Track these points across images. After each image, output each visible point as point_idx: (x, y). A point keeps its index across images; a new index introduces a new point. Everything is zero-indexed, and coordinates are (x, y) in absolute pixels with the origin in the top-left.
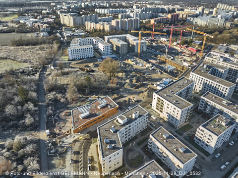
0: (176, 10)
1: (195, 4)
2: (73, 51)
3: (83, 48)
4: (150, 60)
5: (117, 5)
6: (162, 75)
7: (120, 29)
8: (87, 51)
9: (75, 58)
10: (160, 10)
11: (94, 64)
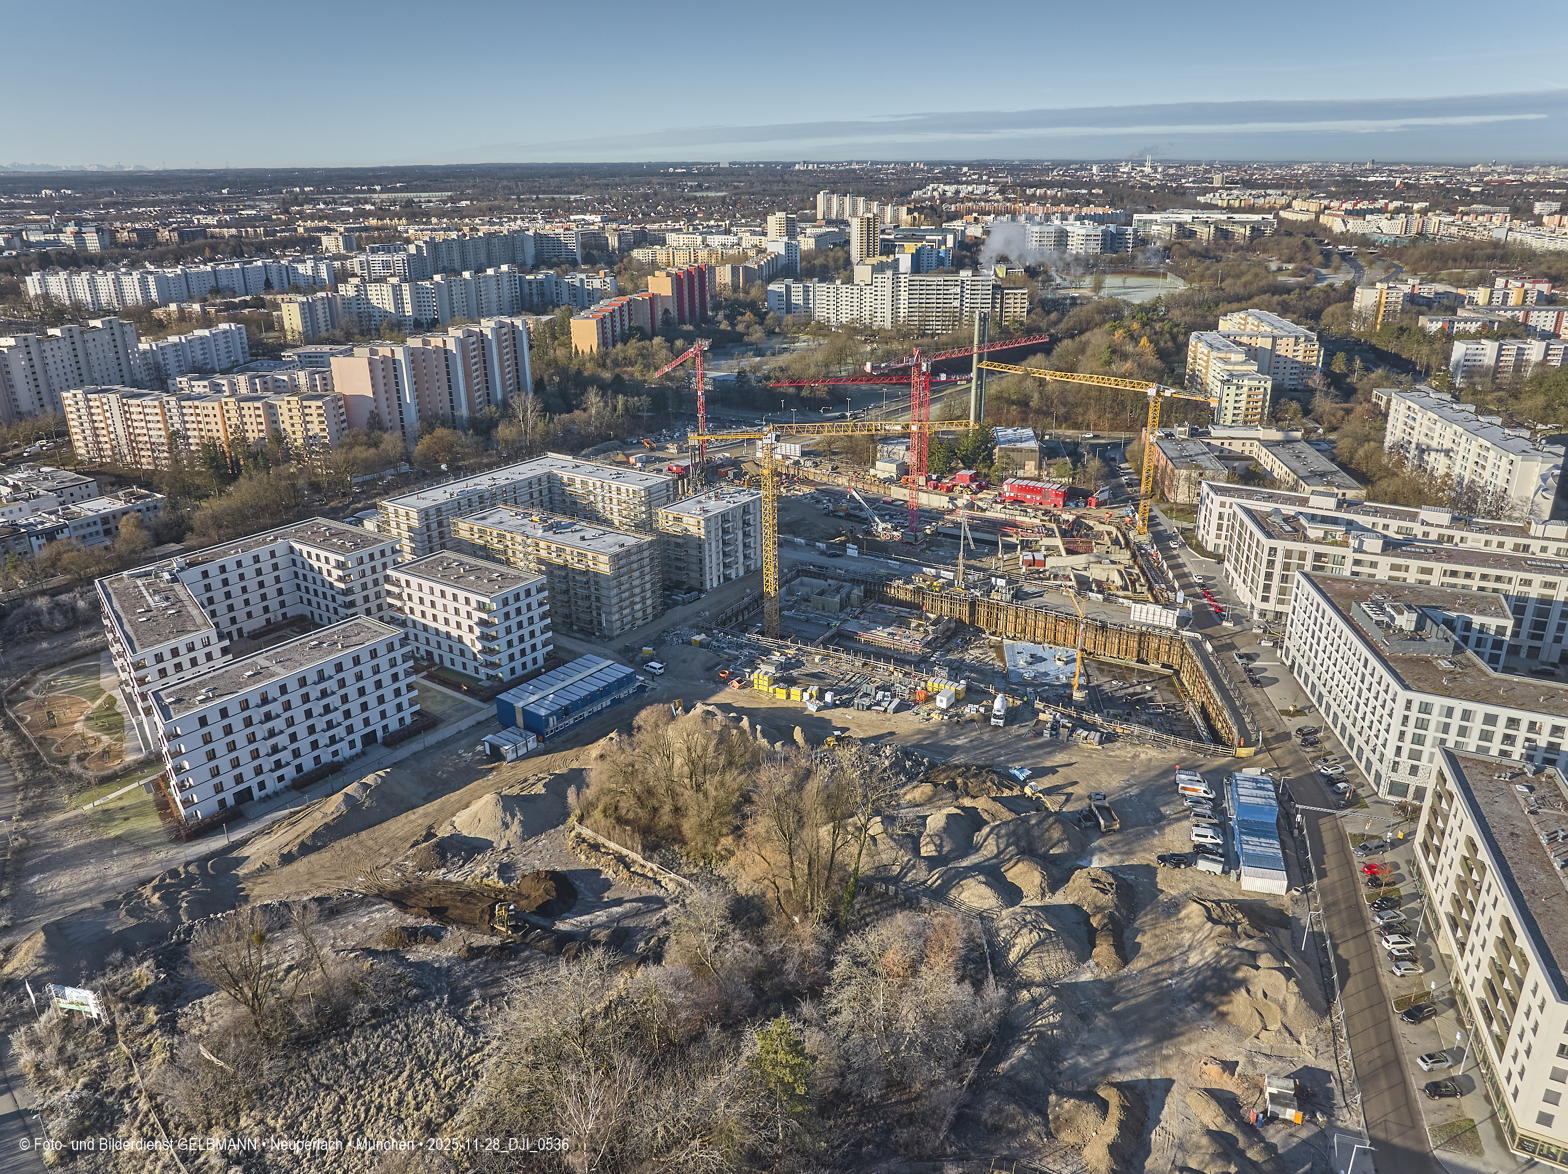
0: (613, 242)
1: (670, 202)
2: (216, 729)
3: (308, 667)
4: (864, 637)
5: (164, 234)
6: (1121, 751)
7: (412, 415)
8: (352, 691)
9: (251, 781)
10: (530, 250)
11: (508, 803)
